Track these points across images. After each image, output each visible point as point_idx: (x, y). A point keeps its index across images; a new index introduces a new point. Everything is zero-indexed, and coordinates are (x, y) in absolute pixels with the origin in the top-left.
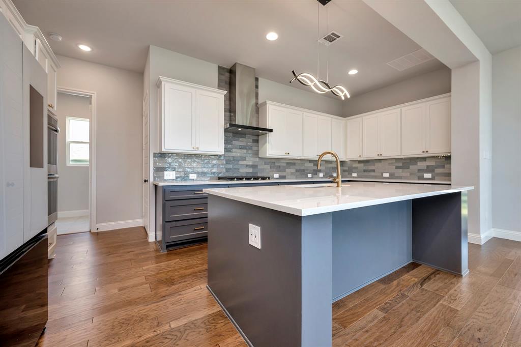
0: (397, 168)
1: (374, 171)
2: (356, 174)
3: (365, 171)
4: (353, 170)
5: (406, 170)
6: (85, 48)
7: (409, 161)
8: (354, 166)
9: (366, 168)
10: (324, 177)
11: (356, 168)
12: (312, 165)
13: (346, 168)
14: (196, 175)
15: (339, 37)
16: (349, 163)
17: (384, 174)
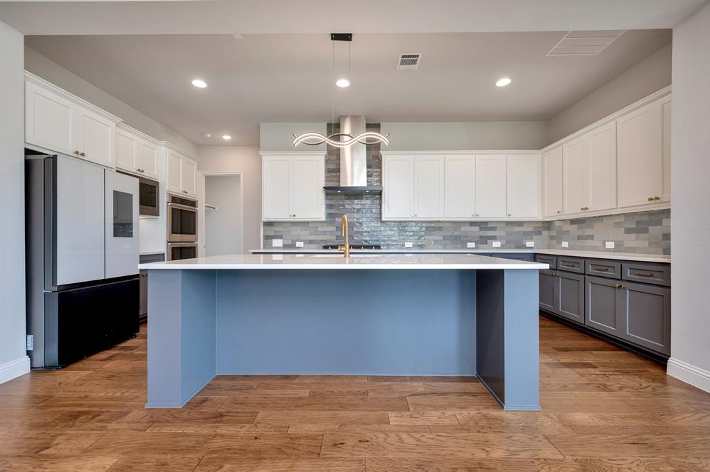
0: (628, 231)
1: (592, 237)
2: (567, 243)
3: (579, 238)
4: (564, 236)
5: (642, 236)
6: (227, 137)
7: (646, 218)
8: (564, 229)
9: (580, 233)
10: (503, 247)
11: (567, 233)
12: (477, 229)
13: (553, 233)
14: (302, 243)
15: (418, 56)
16: (557, 224)
17: (607, 243)
